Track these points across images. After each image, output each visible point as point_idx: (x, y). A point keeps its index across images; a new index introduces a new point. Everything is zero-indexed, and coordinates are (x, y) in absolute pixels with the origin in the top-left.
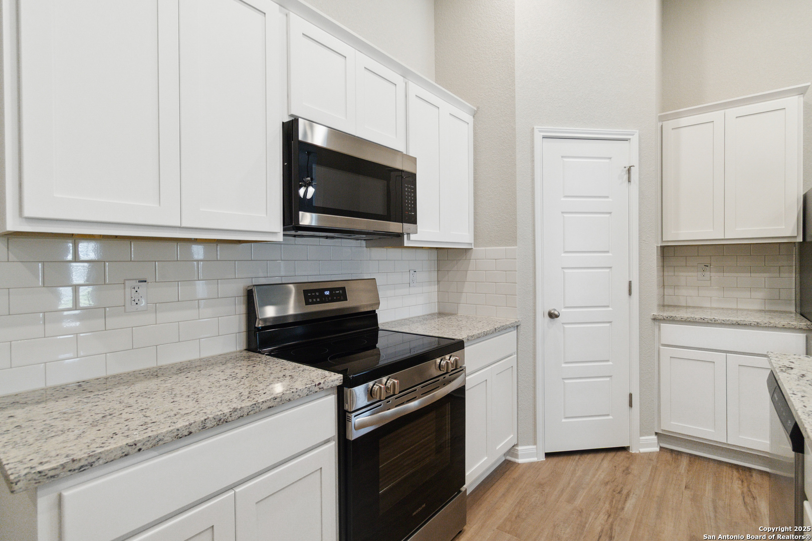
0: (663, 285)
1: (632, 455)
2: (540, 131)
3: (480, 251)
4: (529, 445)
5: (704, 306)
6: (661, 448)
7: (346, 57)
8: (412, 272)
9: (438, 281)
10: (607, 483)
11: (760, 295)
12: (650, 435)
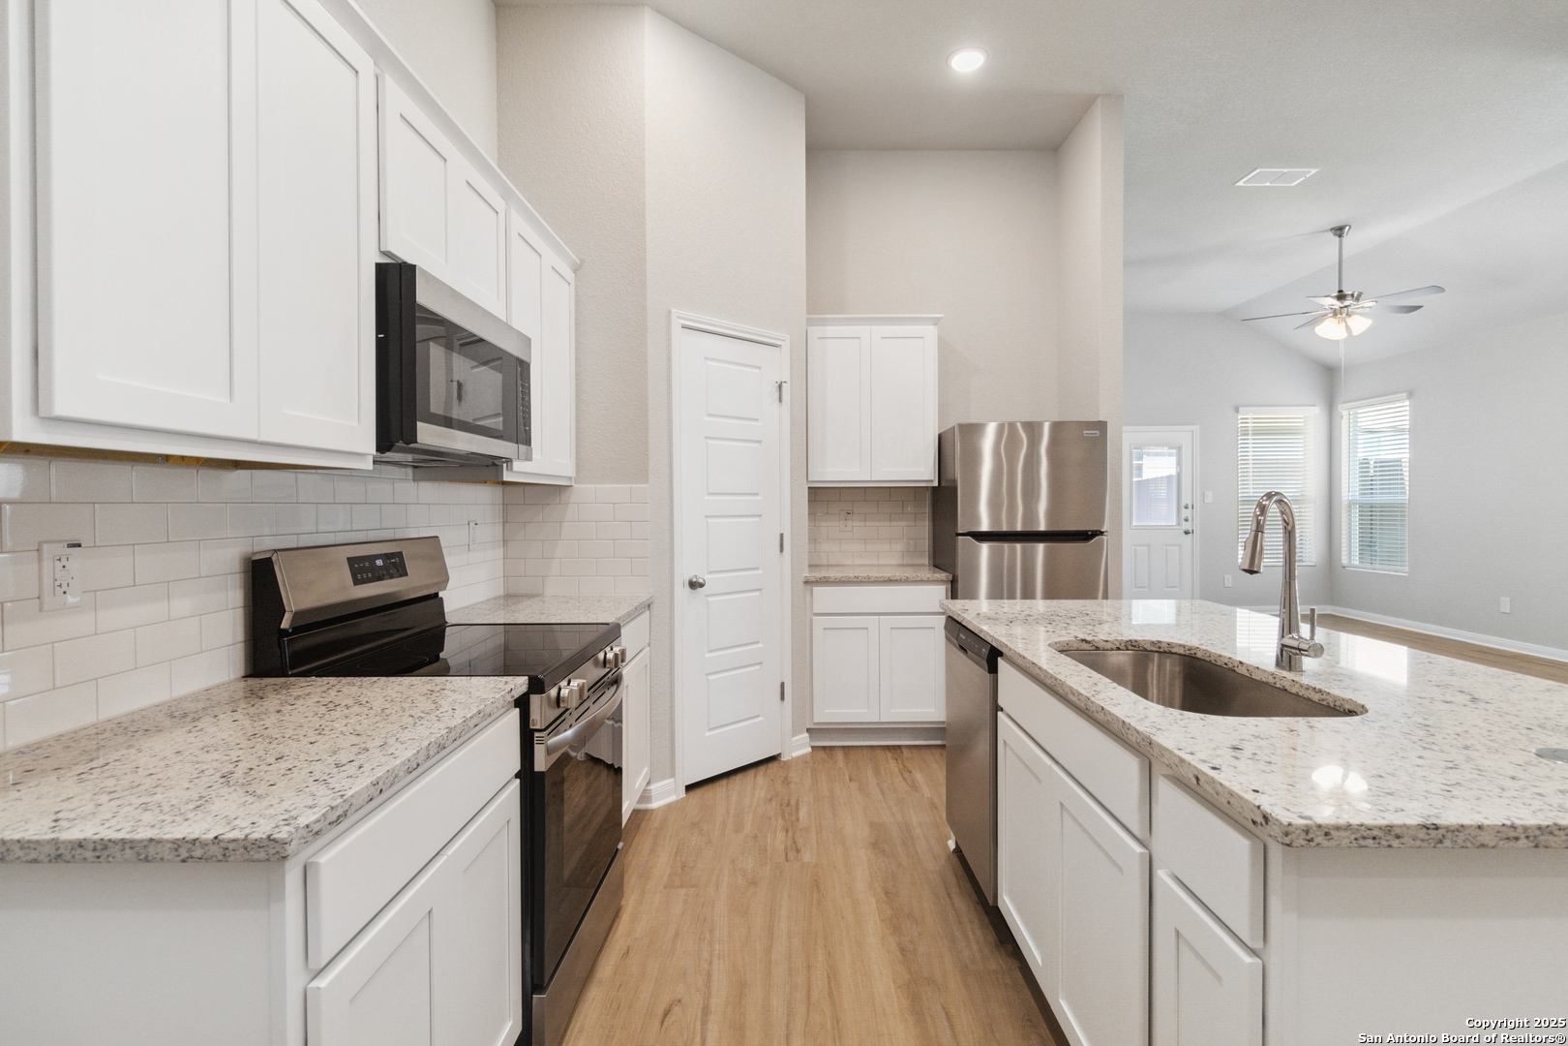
0: (813, 540)
1: (785, 762)
2: (679, 317)
3: (584, 491)
4: (663, 779)
5: (846, 563)
6: (812, 747)
7: (445, 160)
8: (472, 524)
9: (504, 541)
10: (771, 800)
11: (899, 547)
12: (802, 733)
